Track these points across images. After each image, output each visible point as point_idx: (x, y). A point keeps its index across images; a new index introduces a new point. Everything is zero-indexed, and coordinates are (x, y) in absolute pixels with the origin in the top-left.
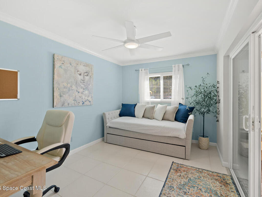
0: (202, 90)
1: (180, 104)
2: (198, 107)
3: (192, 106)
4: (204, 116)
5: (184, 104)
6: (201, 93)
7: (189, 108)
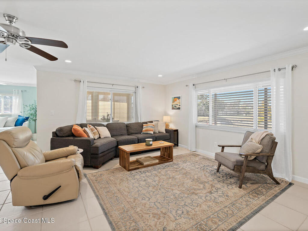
0: (34, 107)
1: (19, 116)
2: (31, 117)
3: (27, 116)
4: (35, 122)
5: (22, 116)
6: (33, 109)
7: (26, 118)
